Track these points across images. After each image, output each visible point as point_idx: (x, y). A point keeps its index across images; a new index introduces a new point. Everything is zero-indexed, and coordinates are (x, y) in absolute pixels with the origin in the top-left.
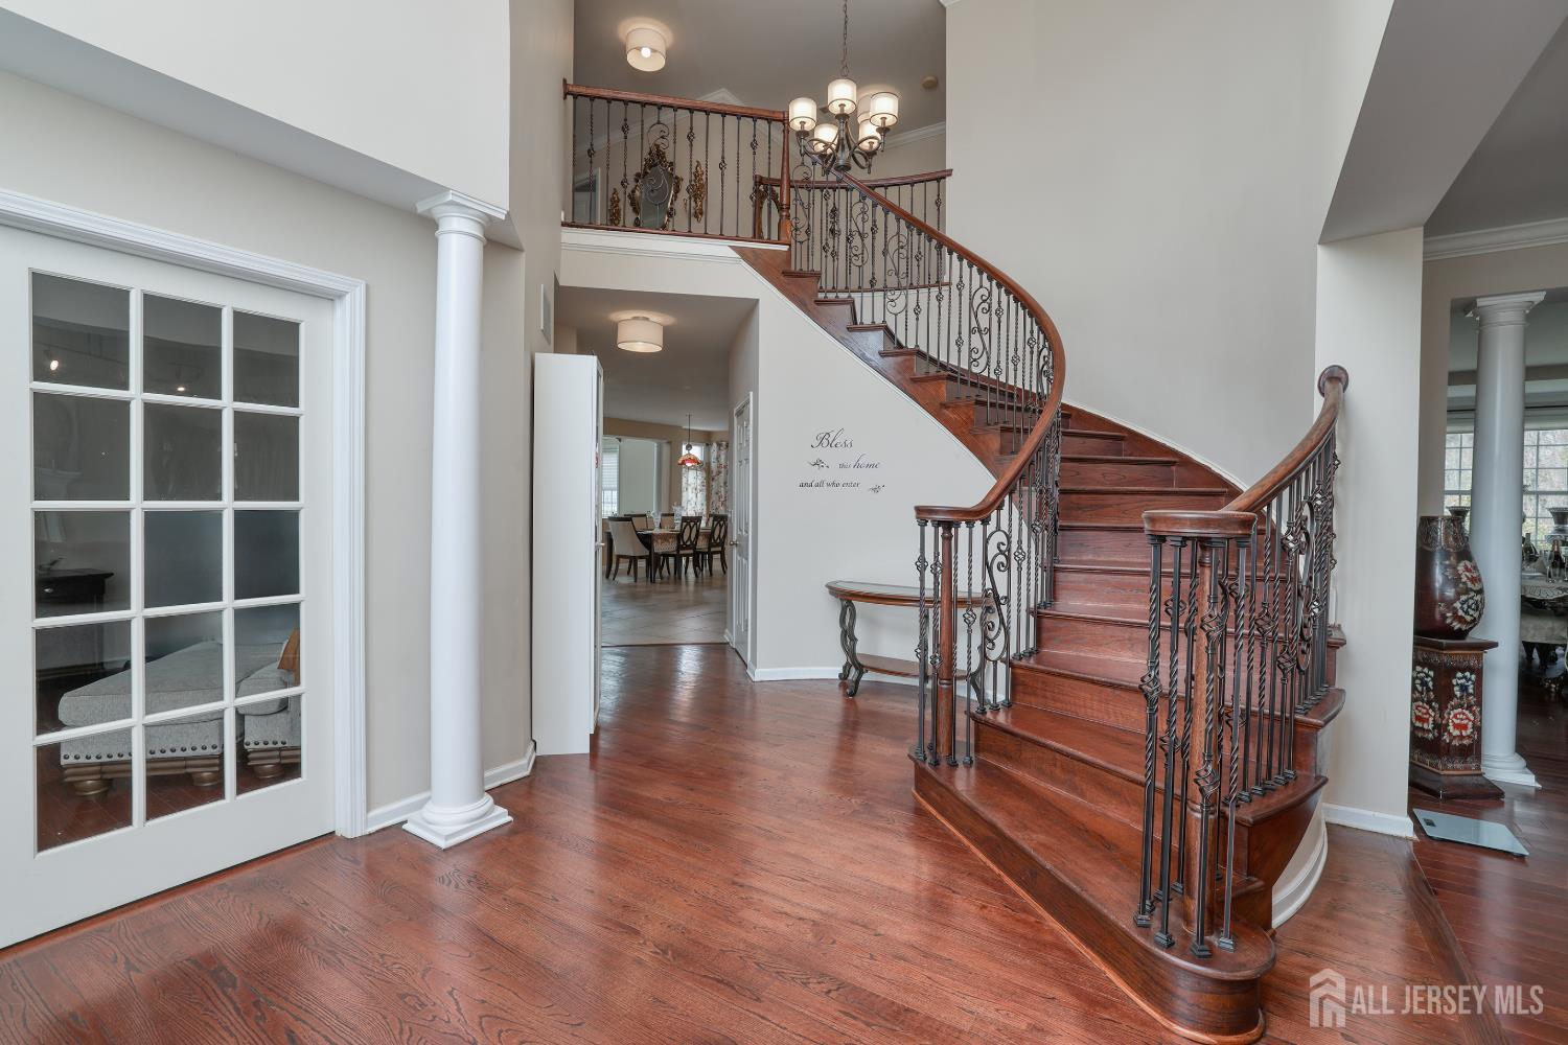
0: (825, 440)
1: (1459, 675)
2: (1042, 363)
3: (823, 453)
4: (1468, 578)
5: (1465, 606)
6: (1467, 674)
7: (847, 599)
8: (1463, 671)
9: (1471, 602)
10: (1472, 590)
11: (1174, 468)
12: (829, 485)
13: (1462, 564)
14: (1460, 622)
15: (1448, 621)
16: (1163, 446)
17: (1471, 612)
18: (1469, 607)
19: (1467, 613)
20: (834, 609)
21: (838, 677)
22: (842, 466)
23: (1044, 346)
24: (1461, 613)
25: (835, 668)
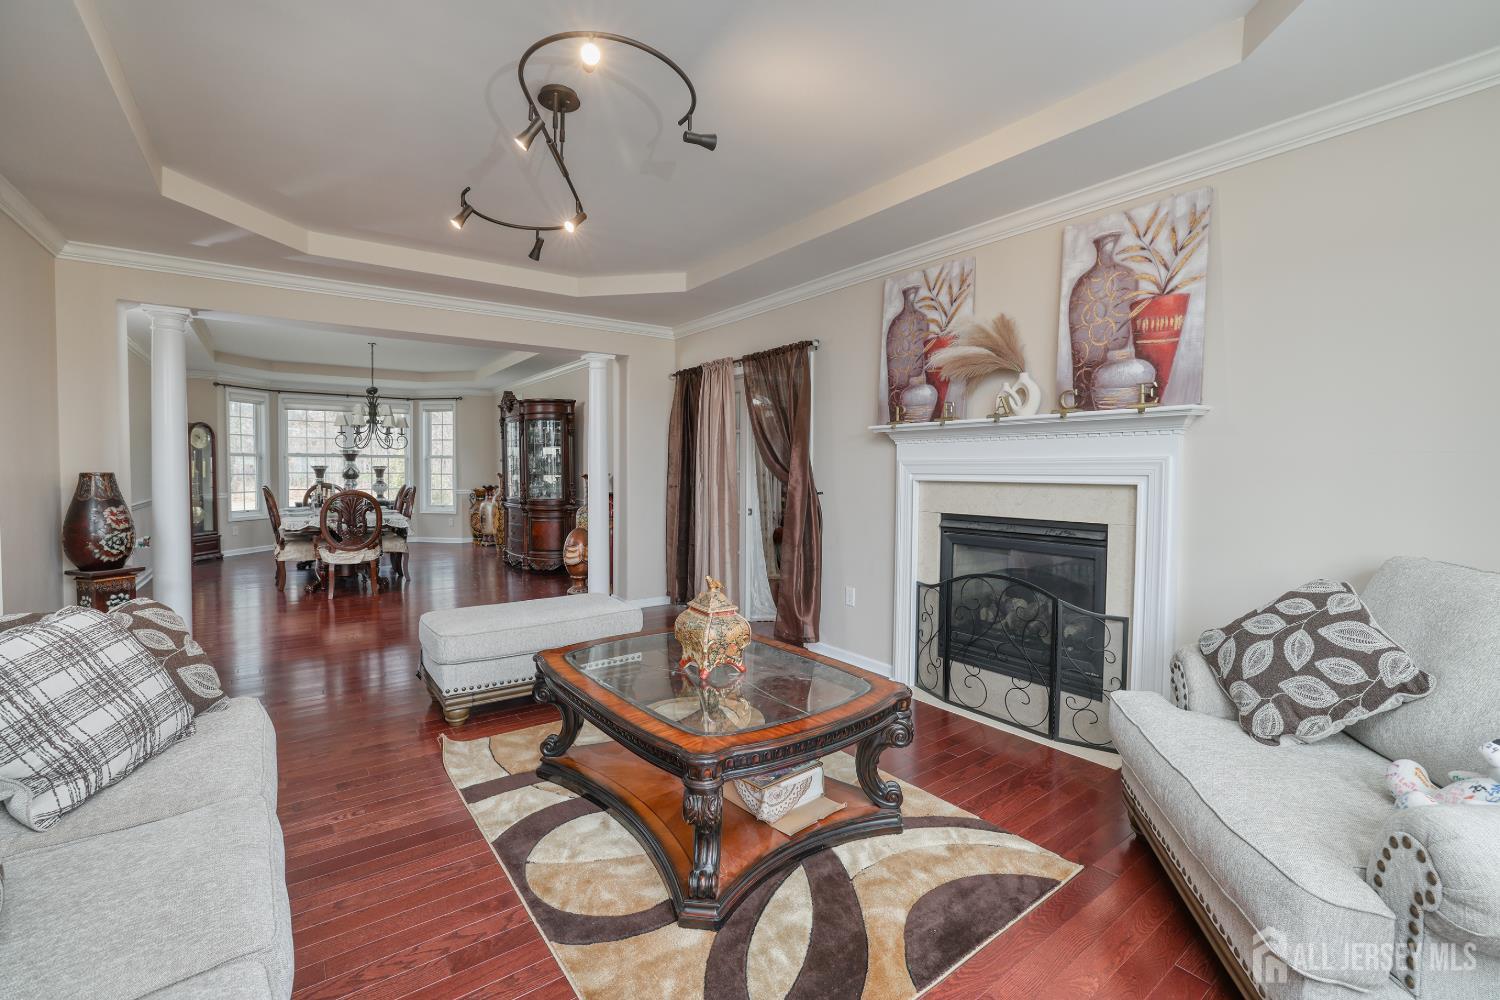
1: (113, 597)
4: (113, 520)
5: (110, 543)
6: (121, 595)
8: (117, 593)
9: (115, 539)
10: (115, 529)
13: (108, 510)
14: (107, 555)
15: (97, 556)
17: (116, 547)
18: (113, 543)
19: (113, 548)
24: (106, 548)
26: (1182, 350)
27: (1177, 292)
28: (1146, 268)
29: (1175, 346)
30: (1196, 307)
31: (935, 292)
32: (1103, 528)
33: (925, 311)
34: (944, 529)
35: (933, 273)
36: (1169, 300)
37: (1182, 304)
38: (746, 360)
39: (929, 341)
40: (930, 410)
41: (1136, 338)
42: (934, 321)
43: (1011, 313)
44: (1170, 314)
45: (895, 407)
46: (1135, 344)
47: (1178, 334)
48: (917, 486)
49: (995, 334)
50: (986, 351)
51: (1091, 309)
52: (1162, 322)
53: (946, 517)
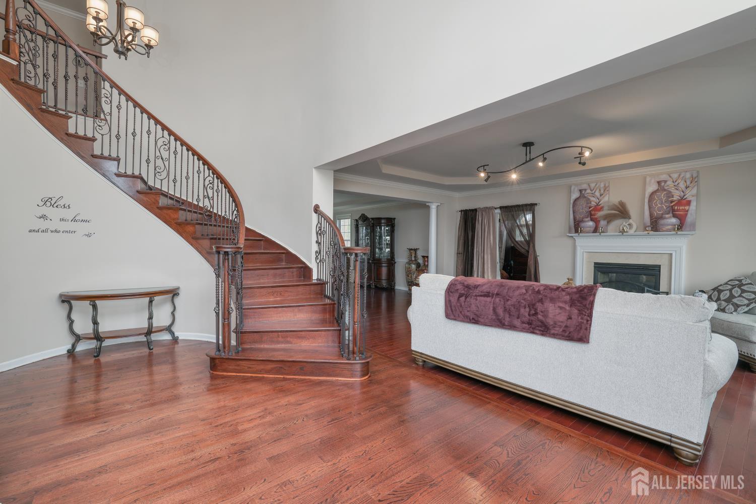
0: (48, 201)
2: (234, 217)
3: (47, 211)
7: (67, 300)
11: (262, 242)
12: (52, 232)
16: (261, 234)
20: (62, 311)
21: (66, 352)
22: (62, 220)
23: (235, 209)
25: (63, 347)
26: (689, 215)
27: (687, 199)
28: (677, 191)
29: (686, 215)
30: (693, 204)
31: (594, 191)
32: (659, 266)
33: (590, 197)
34: (595, 267)
35: (593, 185)
36: (684, 202)
37: (689, 203)
38: (501, 208)
39: (591, 207)
40: (592, 229)
41: (672, 212)
42: (593, 201)
43: (624, 200)
44: (685, 205)
45: (577, 227)
46: (673, 213)
47: (687, 211)
48: (585, 254)
49: (620, 207)
50: (618, 212)
51: (656, 202)
52: (682, 208)
53: (595, 263)
